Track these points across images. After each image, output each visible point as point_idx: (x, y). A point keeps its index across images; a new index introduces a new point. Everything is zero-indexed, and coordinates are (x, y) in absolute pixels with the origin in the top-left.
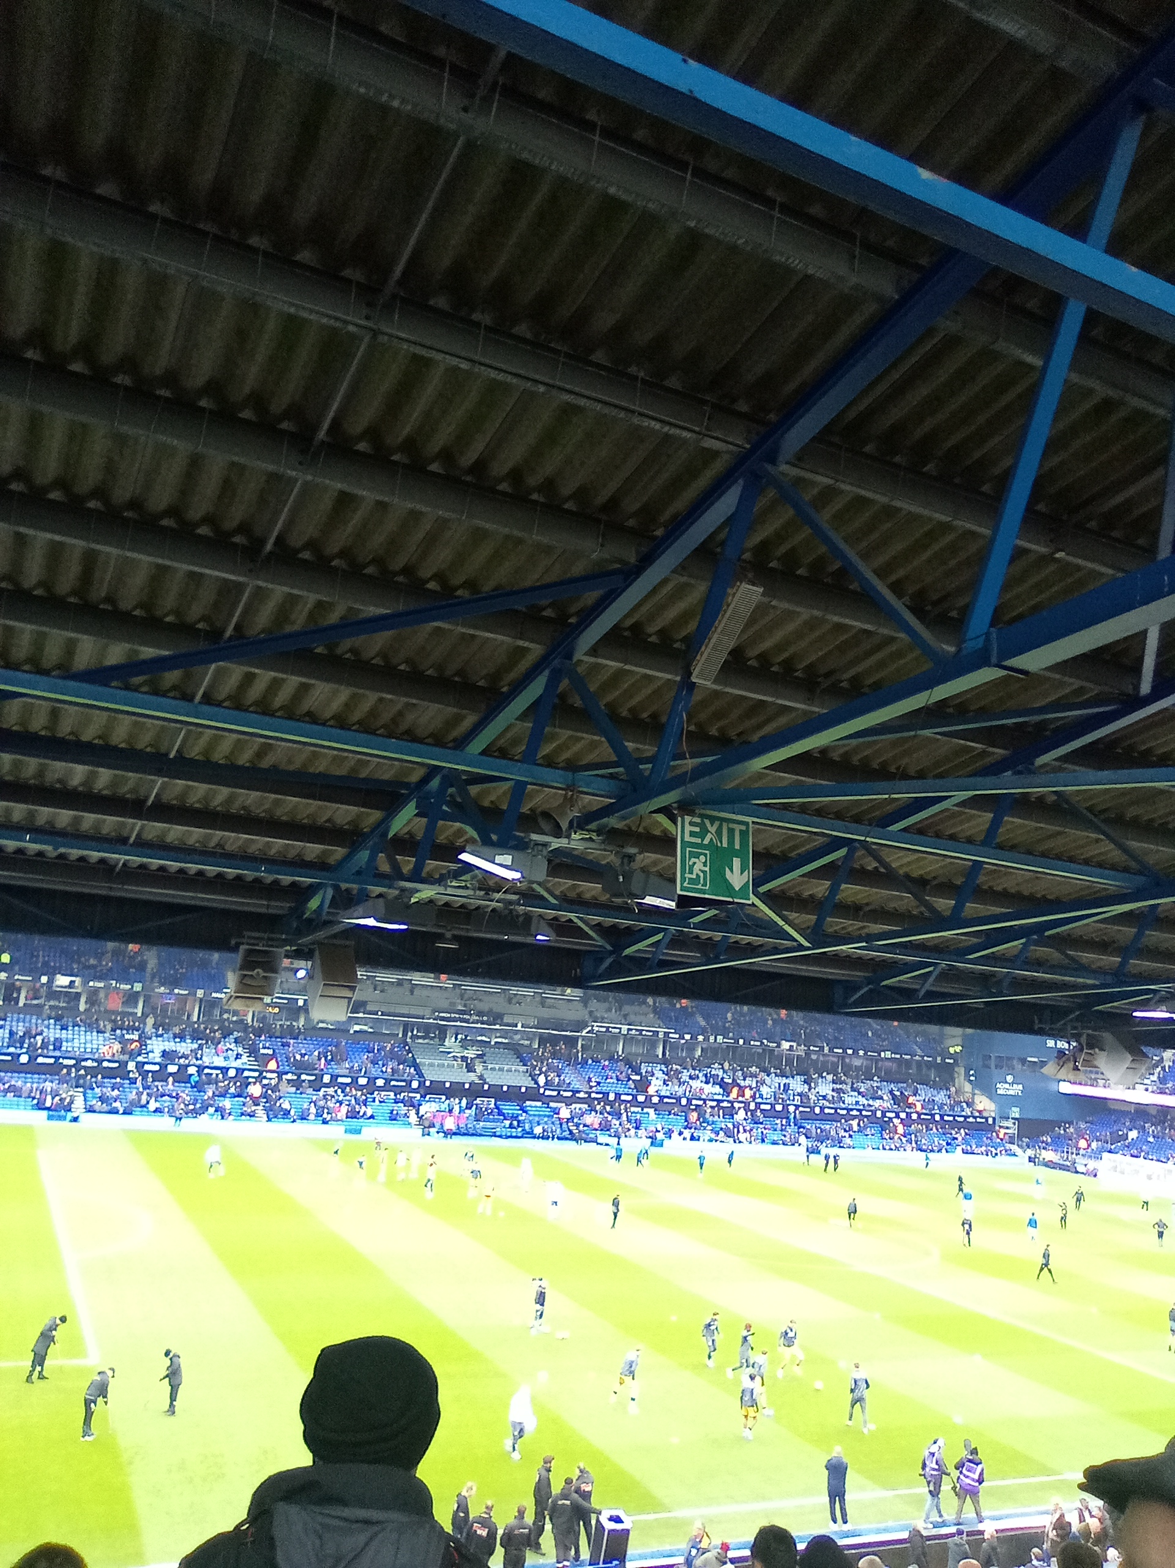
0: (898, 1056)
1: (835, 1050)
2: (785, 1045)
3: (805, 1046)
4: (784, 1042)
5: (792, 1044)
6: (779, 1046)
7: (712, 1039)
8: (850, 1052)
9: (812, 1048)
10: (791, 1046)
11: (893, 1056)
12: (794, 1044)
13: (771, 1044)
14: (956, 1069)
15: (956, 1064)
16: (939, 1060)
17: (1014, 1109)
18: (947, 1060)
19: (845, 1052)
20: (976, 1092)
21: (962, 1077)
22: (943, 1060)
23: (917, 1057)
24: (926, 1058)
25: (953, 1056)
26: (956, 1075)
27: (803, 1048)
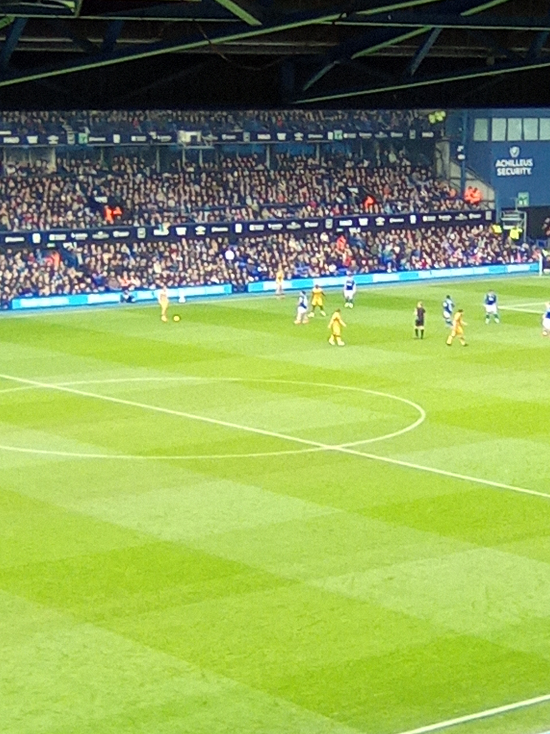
2: (184, 136)
3: (215, 134)
4: (181, 132)
5: (194, 133)
6: (174, 138)
7: (71, 139)
8: (281, 136)
9: (225, 137)
10: (194, 137)
12: (198, 133)
13: (163, 138)
14: (438, 146)
15: (437, 137)
16: (412, 135)
17: (521, 195)
18: (425, 135)
19: (274, 137)
20: (468, 176)
21: (447, 159)
22: (419, 135)
23: (381, 135)
24: (393, 135)
25: (432, 128)
26: (438, 155)
27: (211, 137)
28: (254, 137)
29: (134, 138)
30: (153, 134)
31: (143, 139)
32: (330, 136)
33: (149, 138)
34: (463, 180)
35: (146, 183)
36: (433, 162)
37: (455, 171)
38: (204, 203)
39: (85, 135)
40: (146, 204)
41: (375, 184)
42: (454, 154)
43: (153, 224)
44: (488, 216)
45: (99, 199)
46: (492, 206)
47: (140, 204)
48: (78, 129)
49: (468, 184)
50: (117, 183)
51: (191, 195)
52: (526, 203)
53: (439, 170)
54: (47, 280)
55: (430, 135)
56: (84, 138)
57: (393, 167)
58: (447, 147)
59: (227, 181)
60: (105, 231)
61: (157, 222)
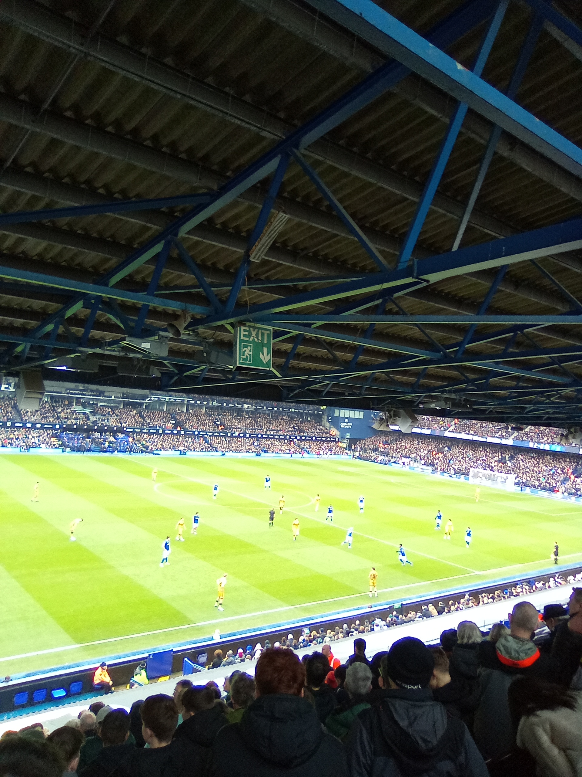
0: (298, 411)
1: (269, 408)
2: (246, 406)
3: (255, 406)
4: (245, 405)
5: (249, 405)
6: (243, 406)
7: (210, 403)
8: (275, 409)
9: (258, 407)
10: (248, 407)
11: (295, 411)
12: (250, 405)
13: (239, 406)
14: (323, 417)
15: (323, 414)
16: (316, 412)
17: (347, 434)
18: (319, 413)
19: (273, 409)
20: (332, 426)
21: (326, 420)
22: (318, 412)
23: (306, 411)
24: (310, 412)
25: (322, 411)
26: (323, 419)
27: (254, 407)
28: (267, 408)
29: (230, 405)
30: (236, 404)
31: (233, 405)
32: (291, 410)
33: (235, 405)
34: (330, 428)
35: (232, 419)
36: (321, 421)
37: (328, 425)
38: (249, 427)
39: (215, 402)
40: (232, 425)
41: (303, 426)
42: (328, 419)
43: (233, 432)
44: (337, 439)
45: (217, 423)
46: (338, 437)
47: (229, 425)
48: (213, 401)
49: (331, 429)
50: (223, 418)
51: (246, 424)
52: (349, 437)
53: (323, 424)
54: (198, 446)
55: (321, 413)
56: (214, 403)
57: (309, 422)
58: (326, 417)
59: (257, 421)
60: (218, 433)
61: (234, 431)
